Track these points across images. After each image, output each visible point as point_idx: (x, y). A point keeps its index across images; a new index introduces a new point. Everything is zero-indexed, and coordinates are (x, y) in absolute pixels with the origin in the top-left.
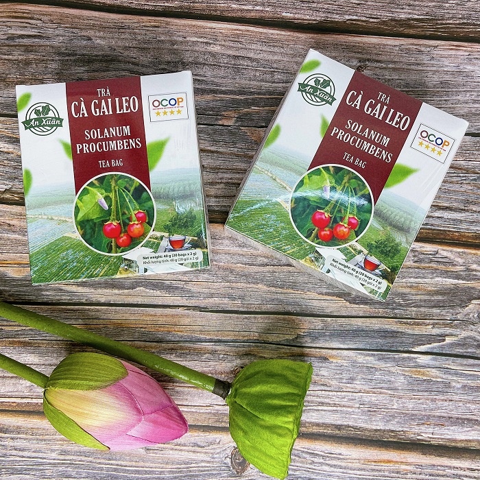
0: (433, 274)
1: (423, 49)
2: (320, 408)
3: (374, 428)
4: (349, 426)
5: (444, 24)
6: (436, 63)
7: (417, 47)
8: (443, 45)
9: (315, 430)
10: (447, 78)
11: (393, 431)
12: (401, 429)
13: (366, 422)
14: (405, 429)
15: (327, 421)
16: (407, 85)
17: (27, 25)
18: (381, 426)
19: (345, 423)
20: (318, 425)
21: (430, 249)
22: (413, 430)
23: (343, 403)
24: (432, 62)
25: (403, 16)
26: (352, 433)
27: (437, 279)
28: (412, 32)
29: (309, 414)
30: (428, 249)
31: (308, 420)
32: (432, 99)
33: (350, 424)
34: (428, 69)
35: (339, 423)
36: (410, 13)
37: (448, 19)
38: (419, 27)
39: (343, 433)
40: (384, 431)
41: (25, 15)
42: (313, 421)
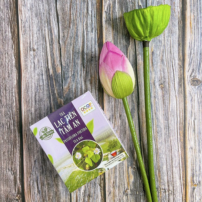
0: (114, 12)
1: (23, 25)
2: (172, 53)
3: (178, 30)
4: (178, 41)
5: (11, 17)
6: (28, 19)
7: (22, 28)
8: (21, 17)
9: (181, 54)
10: (34, 14)
11: (179, 23)
12: (177, 20)
13: (176, 34)
14: (177, 18)
15: (177, 49)
16: (39, 30)
17: (33, 186)
18: (177, 28)
20: (179, 53)
21: (105, 14)
22: (177, 15)
23: (169, 44)
24: (28, 21)
25: (10, 35)
26: (181, 39)
27: (116, 11)
28: (16, 30)
29: (175, 57)
30: (105, 15)
31: (178, 57)
32: (43, 20)
33: (177, 40)
34: (31, 22)
35: (177, 45)
36: (9, 32)
37: (9, 16)
38: (14, 28)
39: (181, 43)
40: (179, 26)
41: (29, 188)
42: (177, 55)
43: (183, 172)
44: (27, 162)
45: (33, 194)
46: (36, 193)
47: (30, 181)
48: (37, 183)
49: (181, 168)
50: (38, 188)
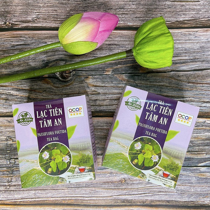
0: (204, 131)
1: (191, 33)
2: (159, 193)
3: (184, 201)
4: (173, 201)
5: (200, 21)
6: (198, 39)
7: (189, 32)
8: (200, 31)
9: (158, 203)
10: (203, 45)
11: (192, 201)
12: (196, 200)
13: (180, 198)
14: (197, 200)
15: (163, 199)
16: (186, 50)
17: (19, 40)
18: (187, 200)
19: (171, 199)
20: (159, 201)
21: (202, 120)
22: (201, 200)
23: (169, 191)
24: (196, 38)
25: (181, 19)
26: (174, 203)
27: (206, 133)
28: (186, 26)
29: (155, 197)
30: (201, 121)
31: (155, 199)
32: (197, 55)
33: (173, 199)
34: (194, 41)
35: (168, 199)
36: (184, 18)
37: (202, 18)
38: (189, 23)
39: (170, 204)
40: (188, 201)
41: (18, 36)
42: (157, 199)
43: (29, 202)
44: (45, 34)
45: (11, 40)
46: (12, 44)
47: (25, 37)
48: (23, 45)
49: (34, 200)
50: (18, 45)
